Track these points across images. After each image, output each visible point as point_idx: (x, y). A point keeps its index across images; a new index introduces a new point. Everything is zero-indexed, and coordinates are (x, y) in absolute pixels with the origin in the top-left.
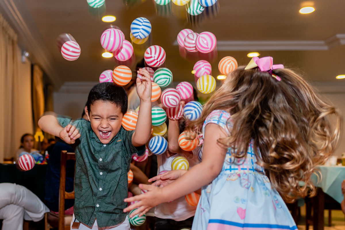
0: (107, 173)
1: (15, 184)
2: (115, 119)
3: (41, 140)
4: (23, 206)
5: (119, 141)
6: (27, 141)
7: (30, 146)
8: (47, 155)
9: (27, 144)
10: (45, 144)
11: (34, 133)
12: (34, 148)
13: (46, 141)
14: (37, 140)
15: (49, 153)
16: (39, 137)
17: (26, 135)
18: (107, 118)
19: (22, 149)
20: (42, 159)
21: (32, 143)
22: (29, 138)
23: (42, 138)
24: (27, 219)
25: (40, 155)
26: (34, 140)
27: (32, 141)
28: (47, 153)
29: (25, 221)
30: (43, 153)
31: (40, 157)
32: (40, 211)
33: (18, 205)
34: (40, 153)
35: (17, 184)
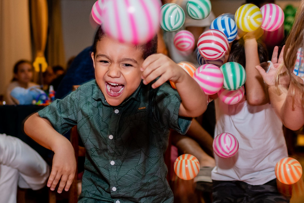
0: (123, 162)
1: (4, 135)
2: (131, 65)
3: (44, 69)
4: (17, 167)
5: (142, 108)
6: (23, 71)
7: (27, 78)
8: (52, 92)
9: (22, 76)
10: (50, 75)
11: (33, 60)
12: (32, 81)
13: (51, 71)
14: (37, 69)
15: (55, 89)
16: (40, 66)
17: (22, 62)
18: (119, 62)
19: (15, 83)
20: (44, 97)
21: (30, 74)
22: (26, 67)
23: (45, 67)
24: (23, 186)
25: (42, 92)
26: (33, 69)
27: (29, 70)
28: (51, 89)
29: (19, 190)
30: (46, 88)
31: (41, 95)
32: (42, 175)
33: (9, 165)
34: (42, 89)
35: (8, 134)
